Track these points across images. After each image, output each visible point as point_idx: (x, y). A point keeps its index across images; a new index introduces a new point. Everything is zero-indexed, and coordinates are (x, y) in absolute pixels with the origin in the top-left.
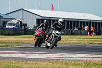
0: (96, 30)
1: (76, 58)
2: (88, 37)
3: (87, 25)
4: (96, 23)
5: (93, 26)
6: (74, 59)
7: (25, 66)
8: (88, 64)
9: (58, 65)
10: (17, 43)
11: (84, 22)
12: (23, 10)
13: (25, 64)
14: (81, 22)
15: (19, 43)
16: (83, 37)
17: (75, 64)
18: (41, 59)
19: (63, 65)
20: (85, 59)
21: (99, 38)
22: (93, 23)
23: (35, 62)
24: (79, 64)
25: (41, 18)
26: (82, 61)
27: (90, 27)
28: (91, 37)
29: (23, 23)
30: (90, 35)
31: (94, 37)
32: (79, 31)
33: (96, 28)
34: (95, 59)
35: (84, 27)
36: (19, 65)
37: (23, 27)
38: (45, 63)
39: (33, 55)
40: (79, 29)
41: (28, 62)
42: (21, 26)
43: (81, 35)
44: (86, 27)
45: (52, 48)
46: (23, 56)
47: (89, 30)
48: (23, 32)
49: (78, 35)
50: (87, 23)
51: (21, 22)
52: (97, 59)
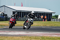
0: (48, 18)
1: (36, 35)
2: (43, 22)
3: (43, 15)
4: (48, 14)
5: (46, 16)
6: (35, 35)
7: (6, 39)
8: (43, 38)
9: (25, 39)
10: (2, 26)
11: (41, 13)
12: (5, 6)
13: (6, 38)
14: (39, 13)
15: (3, 25)
16: (40, 22)
17: (35, 38)
18: (15, 35)
19: (28, 39)
20: (41, 35)
21: (50, 23)
22: (46, 14)
23: (12, 37)
24: (38, 38)
25: (15, 11)
26: (39, 36)
27: (44, 16)
28: (45, 22)
29: (5, 14)
30: (44, 21)
31: (46, 22)
32: (38, 19)
33: (48, 17)
34: (47, 35)
35: (41, 16)
36: (3, 39)
37: (5, 16)
38: (18, 37)
39: (10, 32)
40: (38, 17)
41: (8, 37)
42: (4, 16)
43: (39, 21)
44: (42, 16)
45: (28, 29)
46: (5, 33)
47: (44, 18)
48: (5, 19)
49: (37, 21)
50: (43, 14)
51: (4, 14)
52: (48, 35)
